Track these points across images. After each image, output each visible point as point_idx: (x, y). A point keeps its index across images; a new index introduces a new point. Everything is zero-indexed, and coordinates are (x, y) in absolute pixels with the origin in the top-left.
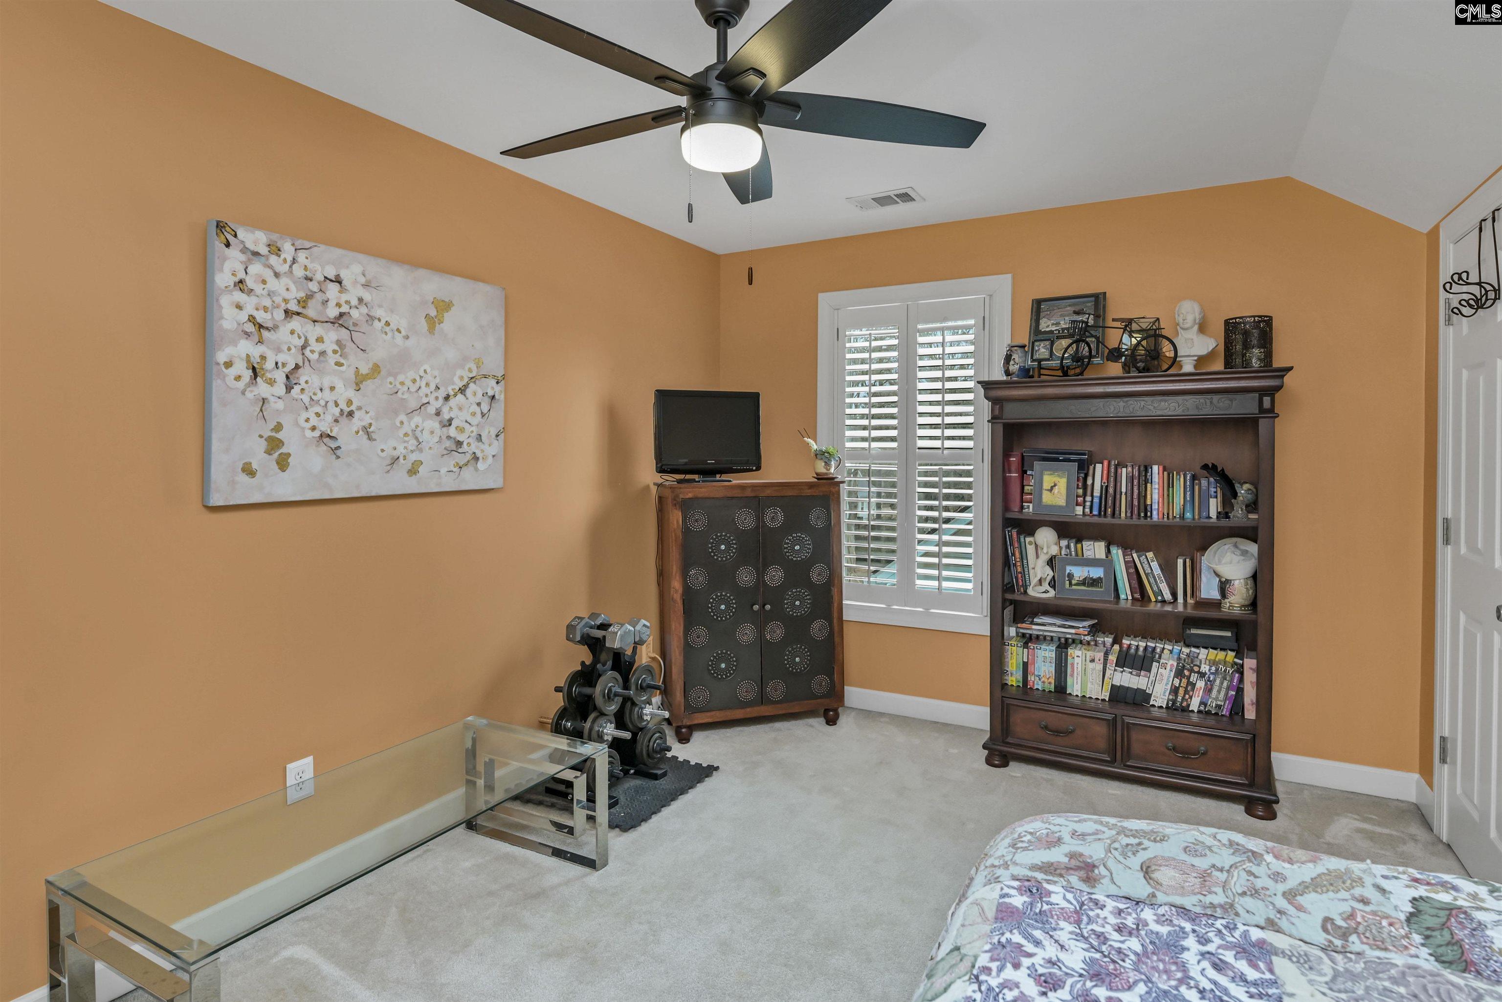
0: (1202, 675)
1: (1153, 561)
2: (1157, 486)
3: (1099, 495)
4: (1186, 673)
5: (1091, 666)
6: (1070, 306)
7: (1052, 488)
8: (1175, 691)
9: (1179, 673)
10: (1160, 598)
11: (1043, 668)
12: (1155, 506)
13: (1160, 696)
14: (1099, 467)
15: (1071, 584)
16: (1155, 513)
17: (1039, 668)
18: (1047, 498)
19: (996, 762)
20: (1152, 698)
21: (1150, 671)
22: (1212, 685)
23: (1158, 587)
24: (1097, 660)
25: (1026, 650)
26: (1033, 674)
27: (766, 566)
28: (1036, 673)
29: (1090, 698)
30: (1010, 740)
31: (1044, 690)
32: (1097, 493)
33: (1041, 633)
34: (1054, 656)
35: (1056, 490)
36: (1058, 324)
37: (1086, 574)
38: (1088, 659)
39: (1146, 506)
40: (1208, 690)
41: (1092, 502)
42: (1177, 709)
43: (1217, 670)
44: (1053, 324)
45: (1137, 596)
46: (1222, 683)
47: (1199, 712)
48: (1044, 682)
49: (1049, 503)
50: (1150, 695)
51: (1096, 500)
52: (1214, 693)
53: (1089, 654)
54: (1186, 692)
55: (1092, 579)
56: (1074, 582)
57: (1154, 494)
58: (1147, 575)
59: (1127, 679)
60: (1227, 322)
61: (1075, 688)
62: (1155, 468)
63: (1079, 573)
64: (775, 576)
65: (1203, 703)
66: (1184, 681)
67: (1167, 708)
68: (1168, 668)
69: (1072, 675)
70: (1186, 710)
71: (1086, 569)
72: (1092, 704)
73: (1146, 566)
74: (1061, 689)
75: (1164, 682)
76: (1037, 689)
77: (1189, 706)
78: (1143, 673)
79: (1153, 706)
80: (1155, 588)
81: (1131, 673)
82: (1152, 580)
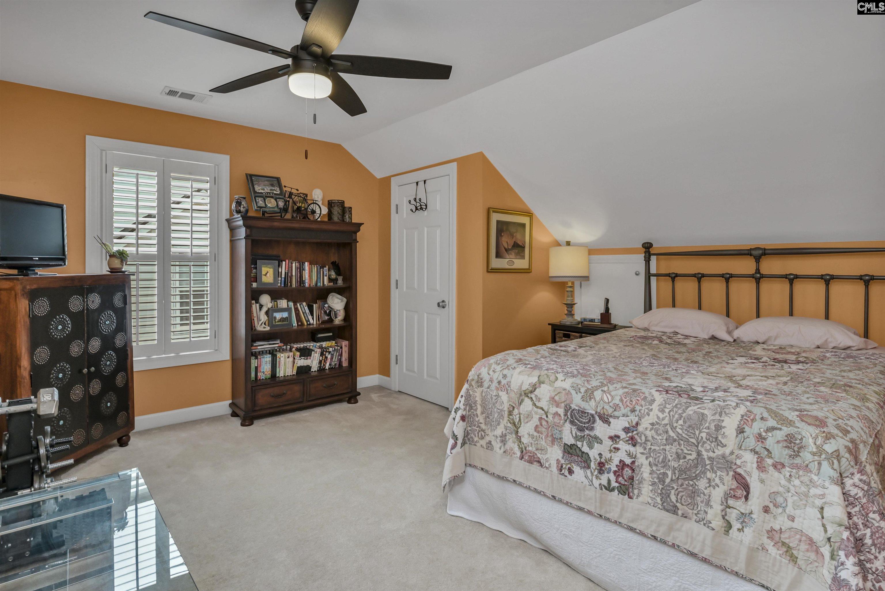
0: (329, 352)
1: (306, 306)
2: (307, 272)
3: (284, 277)
4: (325, 353)
5: (288, 360)
6: (267, 181)
7: (266, 274)
8: (320, 362)
9: (322, 354)
10: (309, 323)
11: (265, 367)
12: (307, 281)
13: (315, 367)
14: (284, 263)
15: (275, 322)
16: (306, 284)
17: (264, 368)
18: (265, 279)
19: (247, 424)
20: (312, 368)
21: (311, 356)
22: (333, 356)
23: (308, 318)
24: (290, 356)
25: (256, 360)
26: (260, 372)
27: (89, 339)
28: (262, 371)
29: (288, 376)
30: (257, 408)
31: (266, 379)
32: (283, 276)
33: (263, 350)
34: (271, 360)
35: (268, 275)
36: (263, 189)
37: (281, 316)
38: (286, 358)
39: (303, 281)
40: (332, 358)
41: (281, 280)
42: (321, 370)
43: (335, 349)
44: (261, 189)
45: (300, 323)
46: (336, 354)
47: (329, 368)
48: (266, 374)
49: (266, 281)
50: (311, 367)
51: (283, 279)
52: (334, 360)
53: (287, 355)
54: (325, 361)
55: (283, 318)
56: (276, 321)
57: (306, 275)
58: (303, 313)
59: (302, 362)
60: (328, 201)
61: (281, 373)
62: (306, 263)
63: (278, 316)
64: (95, 345)
65: (330, 365)
66: (324, 357)
67: (318, 370)
68: (318, 353)
69: (279, 367)
70: (324, 369)
71: (281, 313)
72: (289, 378)
73: (303, 309)
74: (274, 375)
75: (316, 359)
76: (263, 379)
77: (325, 367)
78: (309, 358)
79: (312, 371)
80: (307, 319)
81: (304, 359)
82: (305, 315)
